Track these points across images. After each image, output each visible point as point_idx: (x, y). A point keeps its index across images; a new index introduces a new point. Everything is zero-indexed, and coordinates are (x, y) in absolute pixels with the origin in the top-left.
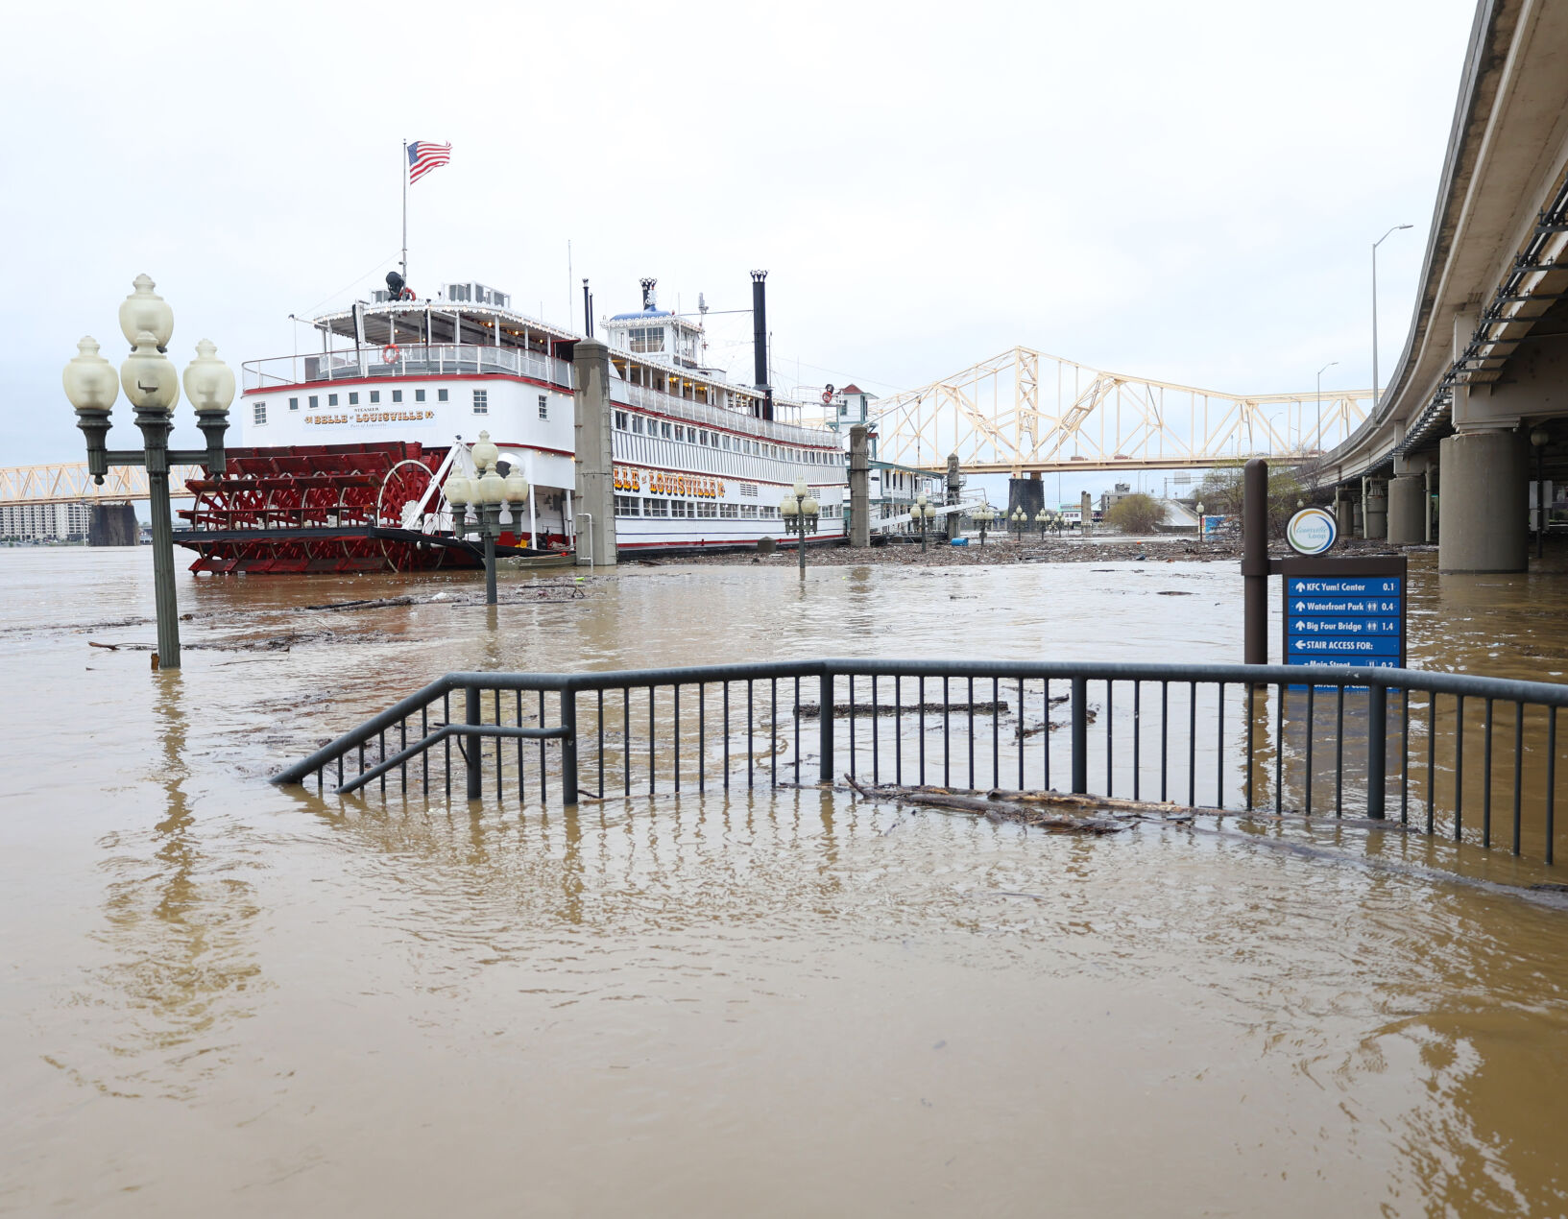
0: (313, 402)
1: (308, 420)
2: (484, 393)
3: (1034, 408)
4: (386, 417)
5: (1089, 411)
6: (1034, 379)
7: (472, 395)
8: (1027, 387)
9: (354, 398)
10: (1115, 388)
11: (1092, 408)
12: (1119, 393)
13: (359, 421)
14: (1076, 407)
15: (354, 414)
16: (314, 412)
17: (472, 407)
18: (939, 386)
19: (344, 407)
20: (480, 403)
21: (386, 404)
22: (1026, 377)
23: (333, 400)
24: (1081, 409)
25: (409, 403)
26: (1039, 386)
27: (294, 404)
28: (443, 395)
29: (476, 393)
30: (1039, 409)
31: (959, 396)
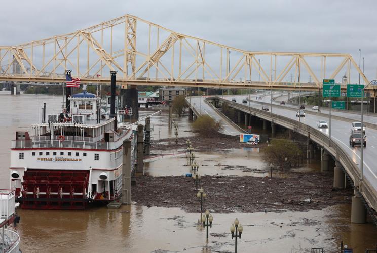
0: (41, 154)
1: (39, 159)
2: (98, 155)
3: (134, 48)
4: (66, 160)
5: (164, 52)
6: (134, 32)
7: (94, 155)
8: (131, 37)
9: (55, 154)
10: (179, 40)
11: (166, 50)
12: (181, 44)
13: (56, 160)
14: (159, 50)
15: (55, 159)
16: (41, 157)
17: (94, 159)
18: (80, 33)
19: (51, 156)
20: (97, 158)
21: (66, 156)
22: (130, 31)
23: (48, 154)
24: (161, 51)
25: (73, 156)
26: (137, 36)
27: (34, 154)
28: (85, 155)
29: (95, 154)
30: (136, 49)
31: (91, 39)
